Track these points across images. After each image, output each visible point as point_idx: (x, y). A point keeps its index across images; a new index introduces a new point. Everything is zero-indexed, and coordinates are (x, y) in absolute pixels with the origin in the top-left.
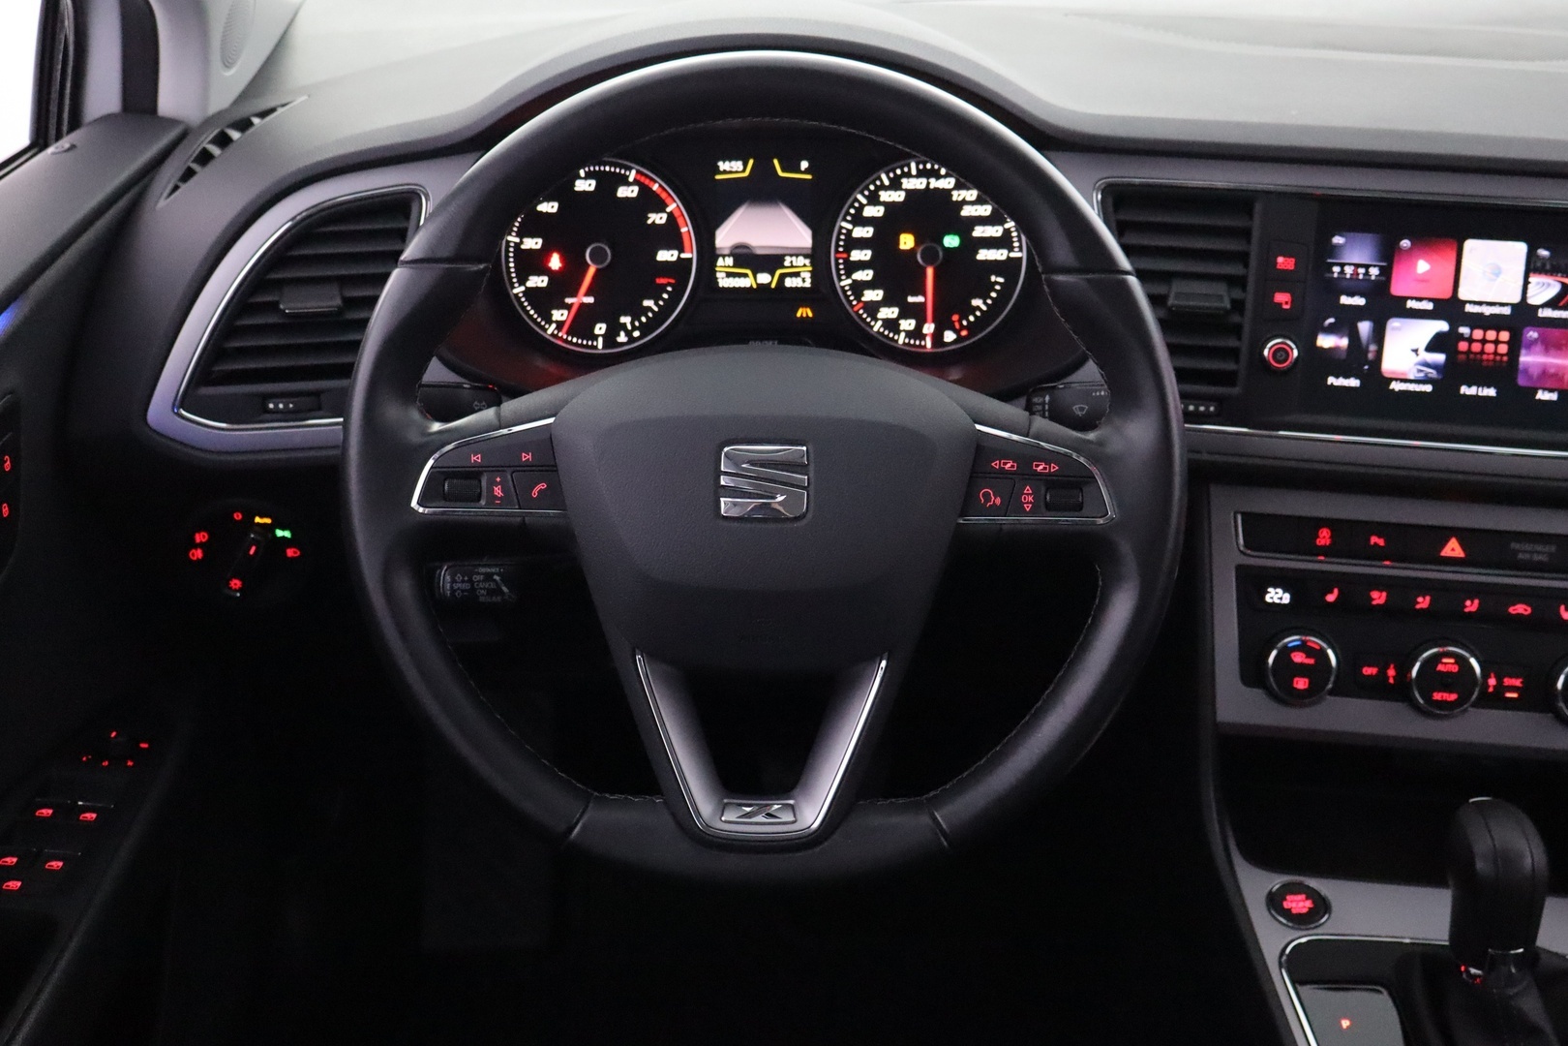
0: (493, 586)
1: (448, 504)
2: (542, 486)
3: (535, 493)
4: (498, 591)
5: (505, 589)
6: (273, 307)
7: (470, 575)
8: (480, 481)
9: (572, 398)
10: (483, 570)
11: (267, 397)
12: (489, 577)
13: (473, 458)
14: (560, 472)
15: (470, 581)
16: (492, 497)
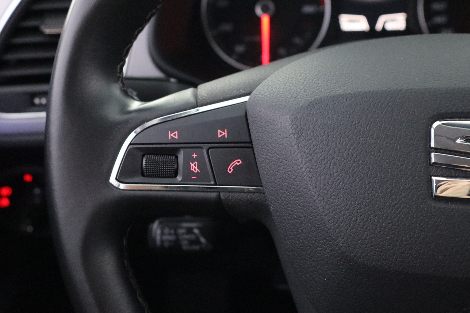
0: (193, 237)
1: (146, 180)
2: (238, 162)
3: (230, 169)
4: (196, 242)
5: (203, 240)
6: (36, 30)
7: (176, 229)
8: (177, 157)
9: (265, 79)
10: (186, 225)
11: (33, 95)
12: (190, 231)
13: (170, 135)
14: (255, 149)
15: (176, 234)
16: (188, 173)
